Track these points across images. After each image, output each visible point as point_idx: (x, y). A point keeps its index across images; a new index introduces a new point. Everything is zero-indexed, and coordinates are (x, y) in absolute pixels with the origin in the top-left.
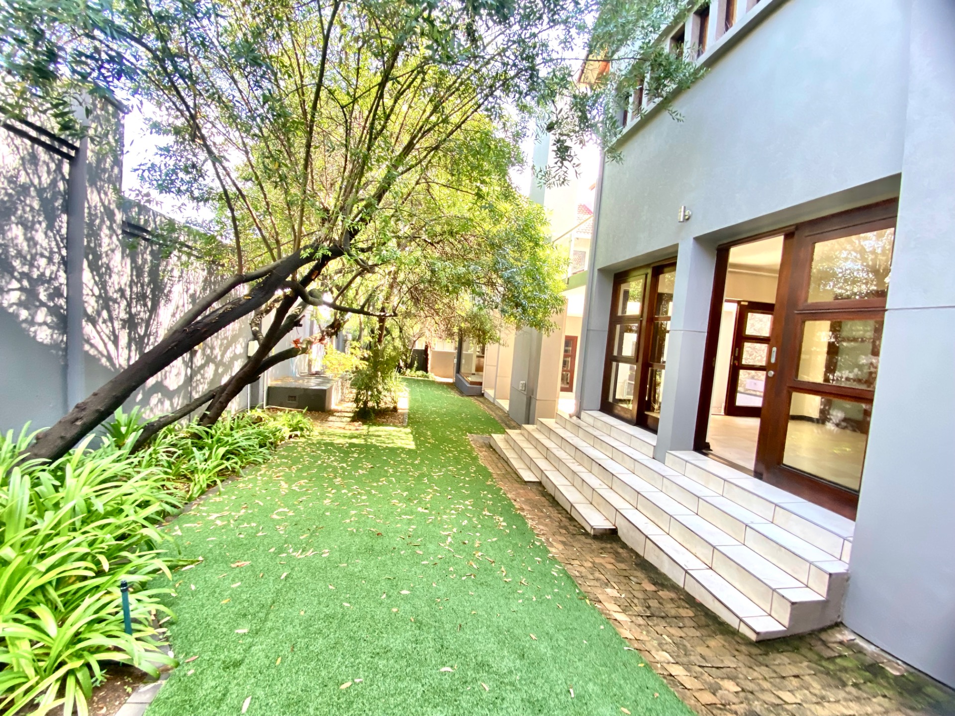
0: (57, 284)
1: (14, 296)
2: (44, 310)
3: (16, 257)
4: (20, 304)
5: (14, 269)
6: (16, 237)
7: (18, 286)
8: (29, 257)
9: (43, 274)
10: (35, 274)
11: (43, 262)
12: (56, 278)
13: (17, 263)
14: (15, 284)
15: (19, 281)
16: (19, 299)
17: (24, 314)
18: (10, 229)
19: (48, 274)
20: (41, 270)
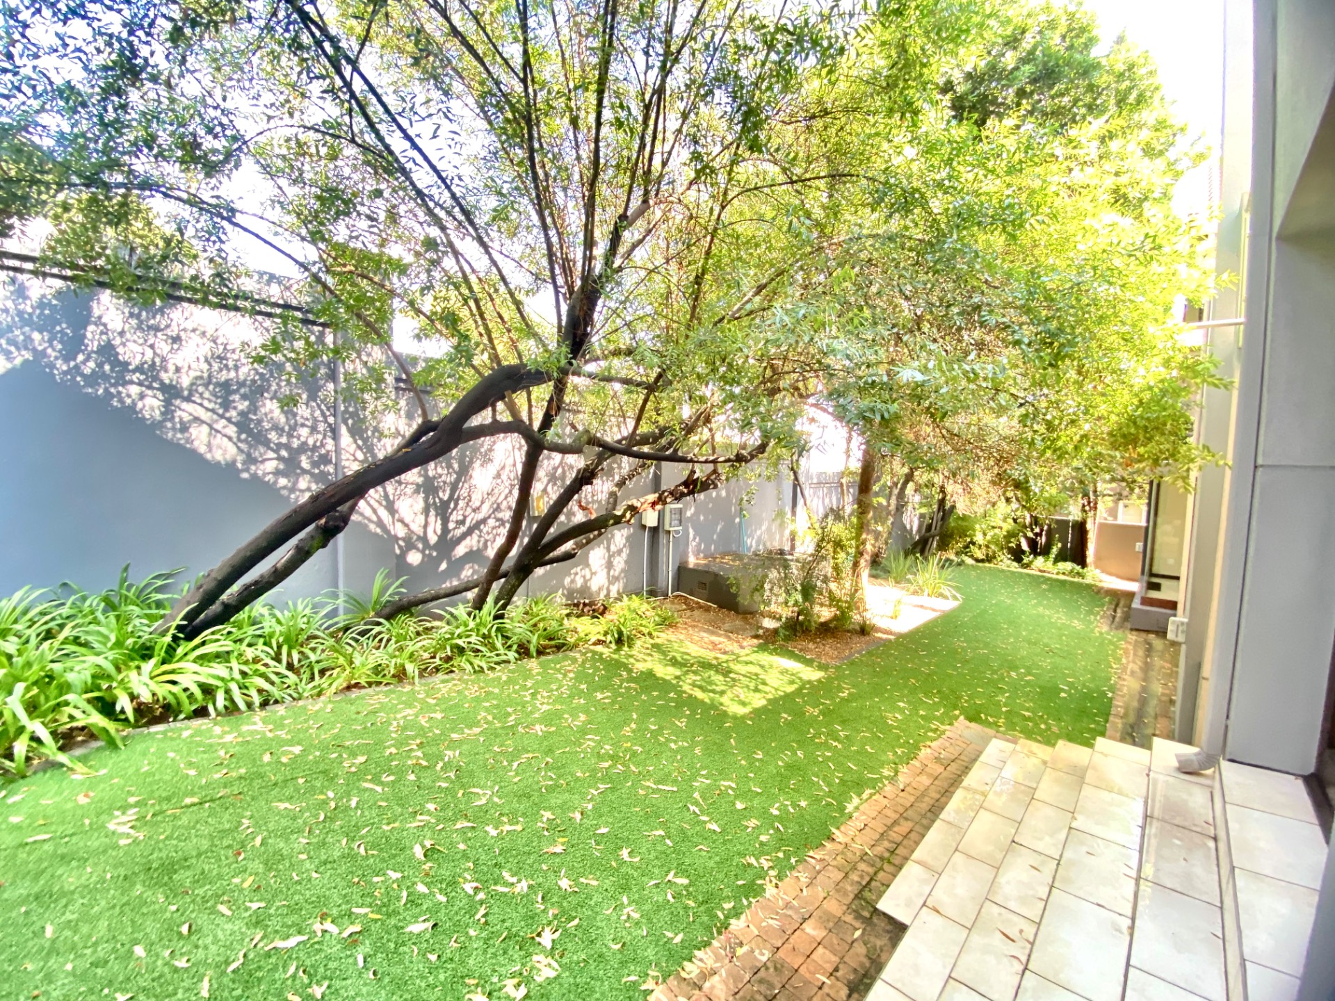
0: (323, 451)
1: (271, 466)
2: (308, 477)
3: (272, 429)
4: (277, 473)
5: (269, 441)
6: (271, 411)
7: (275, 456)
8: (287, 428)
9: (305, 443)
10: (295, 443)
11: (304, 432)
12: (323, 445)
13: (273, 436)
14: (271, 455)
15: (276, 451)
16: (276, 468)
17: (283, 482)
18: (264, 405)
19: (311, 442)
20: (303, 439)
